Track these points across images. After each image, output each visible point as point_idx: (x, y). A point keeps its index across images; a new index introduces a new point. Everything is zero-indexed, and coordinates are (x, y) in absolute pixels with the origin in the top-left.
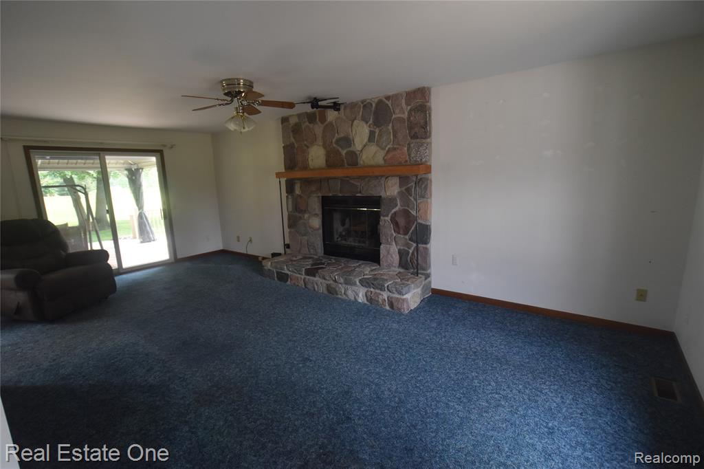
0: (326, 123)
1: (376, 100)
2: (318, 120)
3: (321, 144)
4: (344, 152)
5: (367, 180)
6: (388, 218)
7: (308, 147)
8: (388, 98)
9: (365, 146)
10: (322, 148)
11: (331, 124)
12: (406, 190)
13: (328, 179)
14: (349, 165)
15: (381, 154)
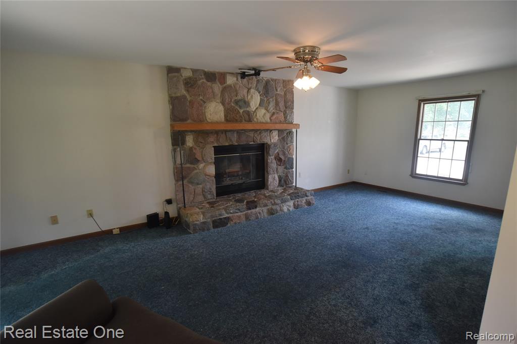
0: (225, 85)
1: (266, 79)
2: (217, 80)
3: (219, 101)
4: (241, 111)
5: (258, 132)
6: (273, 157)
7: (205, 102)
8: (272, 80)
9: (257, 108)
10: (221, 104)
11: (230, 86)
12: (282, 138)
13: (226, 131)
14: (245, 121)
15: (268, 115)
